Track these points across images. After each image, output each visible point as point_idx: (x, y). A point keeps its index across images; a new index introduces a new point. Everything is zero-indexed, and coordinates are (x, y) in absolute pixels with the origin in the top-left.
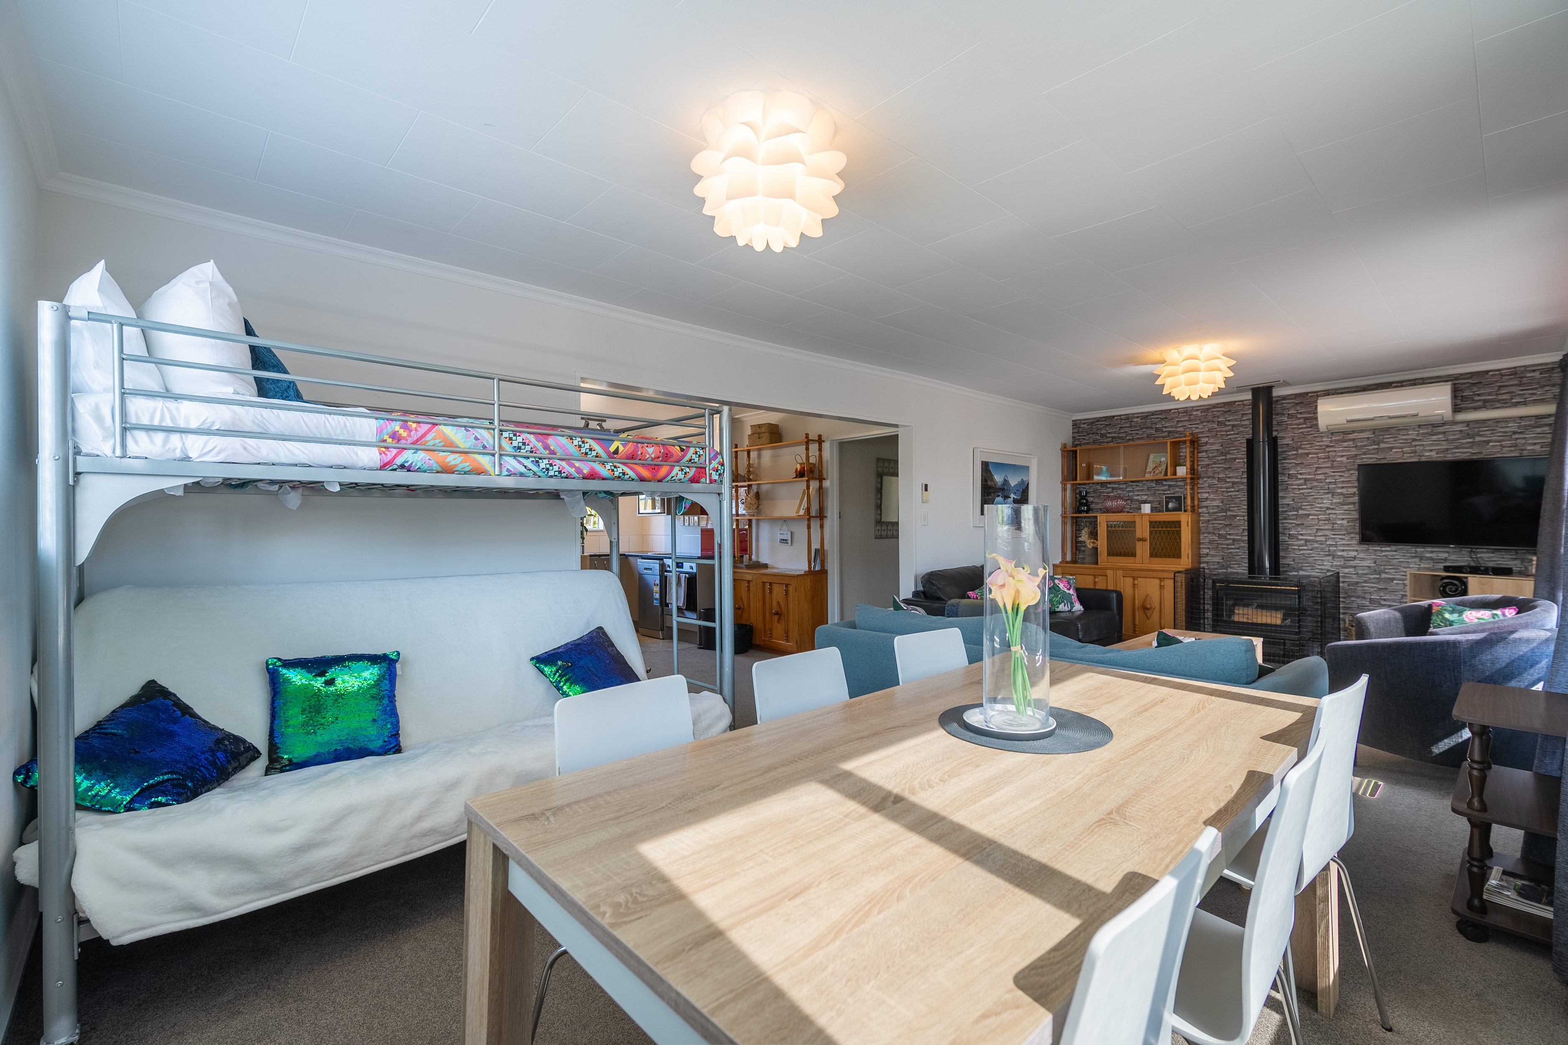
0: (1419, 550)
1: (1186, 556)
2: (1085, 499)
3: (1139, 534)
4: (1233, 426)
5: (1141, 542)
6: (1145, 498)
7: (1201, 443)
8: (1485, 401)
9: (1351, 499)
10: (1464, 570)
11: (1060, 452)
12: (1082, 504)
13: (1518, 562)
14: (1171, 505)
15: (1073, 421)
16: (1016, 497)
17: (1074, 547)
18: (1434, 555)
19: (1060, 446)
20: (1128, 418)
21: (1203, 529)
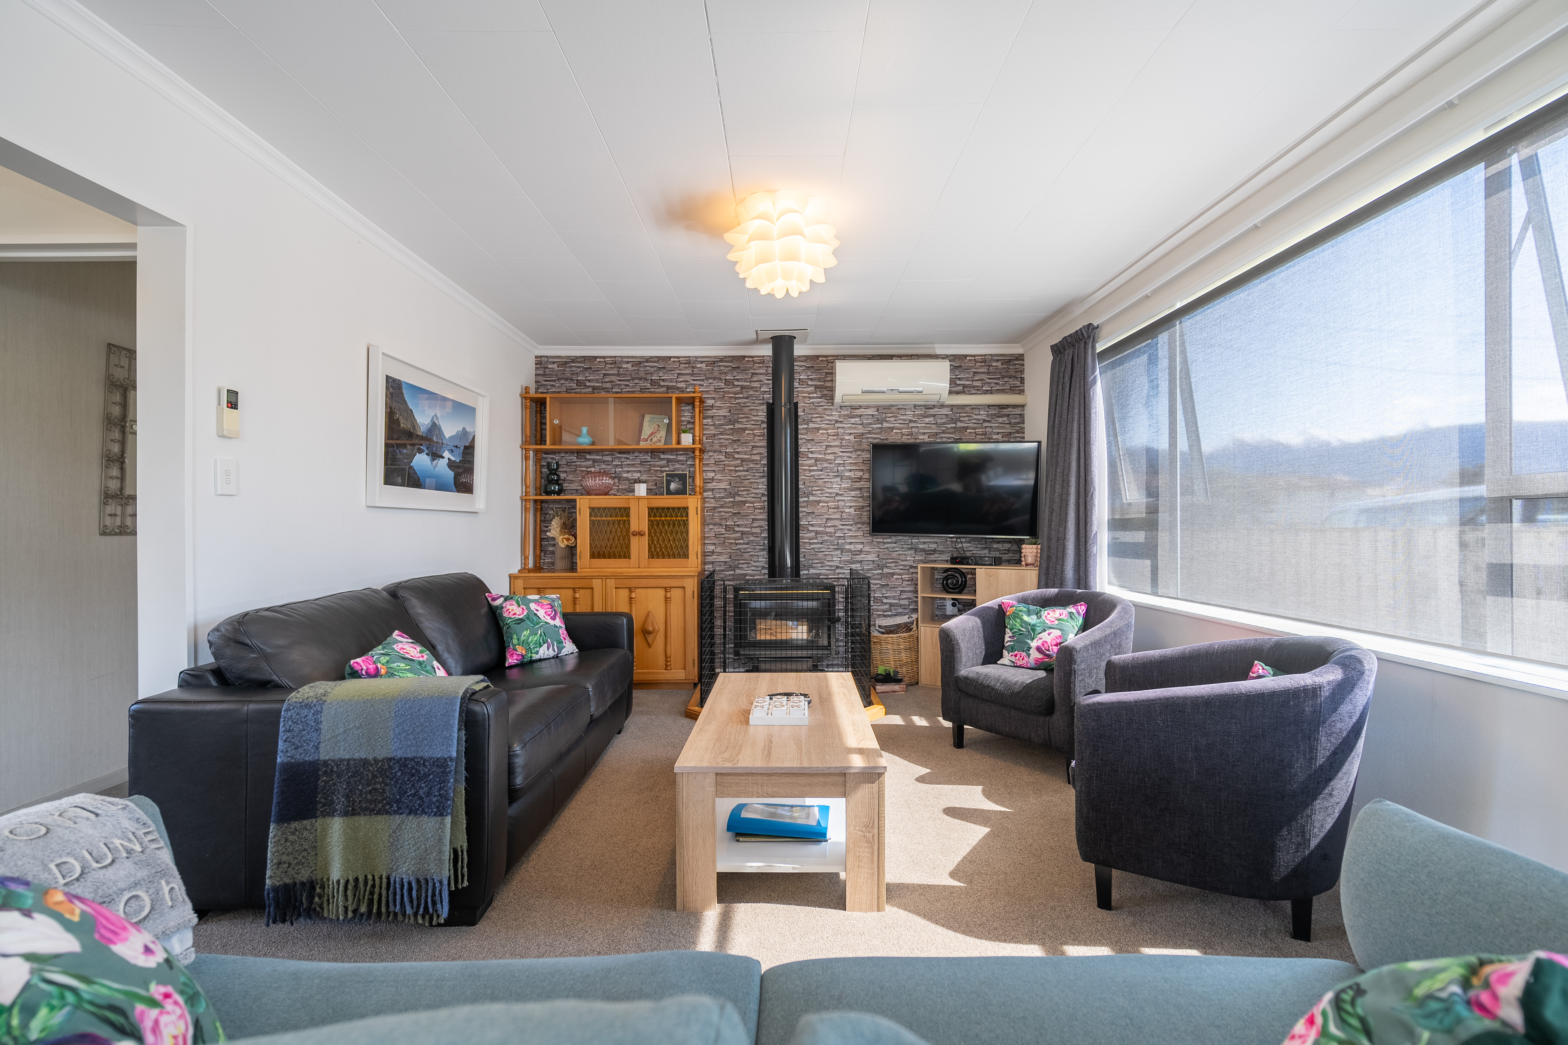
0: (915, 541)
1: (695, 556)
2: (555, 474)
3: (634, 527)
4: (742, 387)
5: (637, 537)
6: (637, 475)
7: (707, 406)
8: (964, 386)
9: (858, 484)
10: (970, 562)
11: (520, 399)
12: (550, 482)
13: (986, 551)
14: (673, 486)
15: (536, 357)
16: (453, 458)
17: (538, 546)
18: (925, 546)
19: (519, 391)
20: (615, 362)
21: (708, 519)
